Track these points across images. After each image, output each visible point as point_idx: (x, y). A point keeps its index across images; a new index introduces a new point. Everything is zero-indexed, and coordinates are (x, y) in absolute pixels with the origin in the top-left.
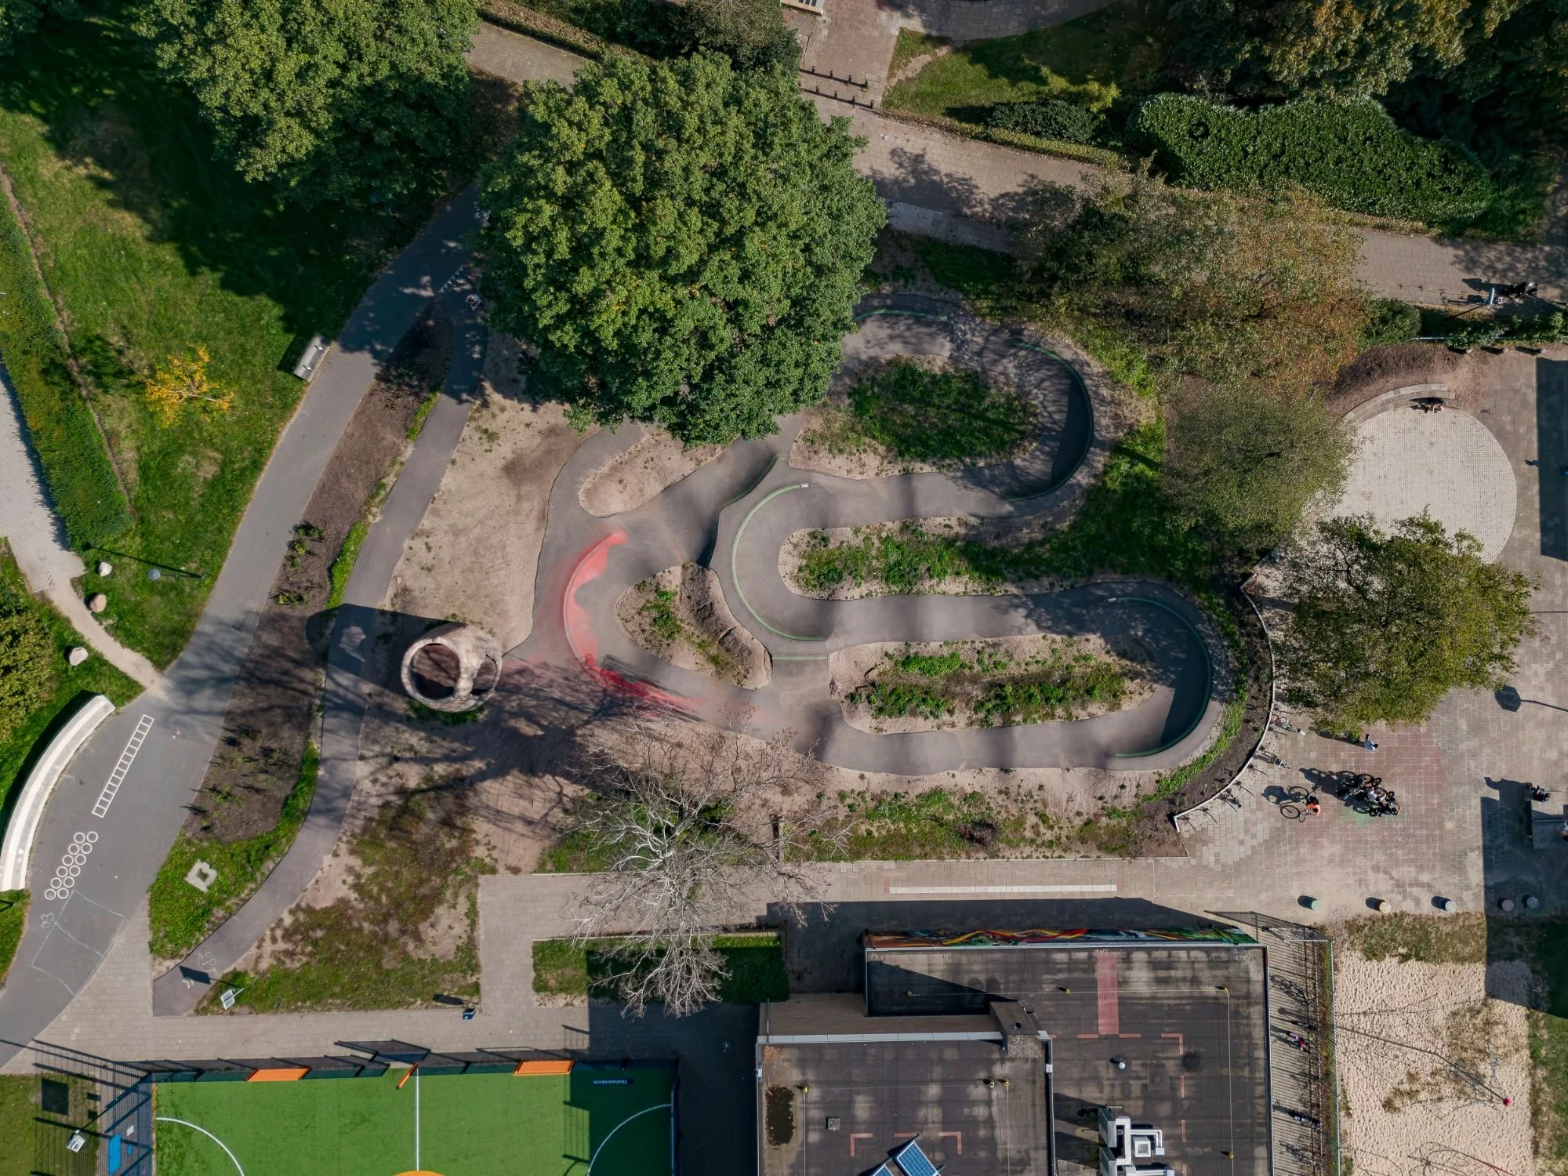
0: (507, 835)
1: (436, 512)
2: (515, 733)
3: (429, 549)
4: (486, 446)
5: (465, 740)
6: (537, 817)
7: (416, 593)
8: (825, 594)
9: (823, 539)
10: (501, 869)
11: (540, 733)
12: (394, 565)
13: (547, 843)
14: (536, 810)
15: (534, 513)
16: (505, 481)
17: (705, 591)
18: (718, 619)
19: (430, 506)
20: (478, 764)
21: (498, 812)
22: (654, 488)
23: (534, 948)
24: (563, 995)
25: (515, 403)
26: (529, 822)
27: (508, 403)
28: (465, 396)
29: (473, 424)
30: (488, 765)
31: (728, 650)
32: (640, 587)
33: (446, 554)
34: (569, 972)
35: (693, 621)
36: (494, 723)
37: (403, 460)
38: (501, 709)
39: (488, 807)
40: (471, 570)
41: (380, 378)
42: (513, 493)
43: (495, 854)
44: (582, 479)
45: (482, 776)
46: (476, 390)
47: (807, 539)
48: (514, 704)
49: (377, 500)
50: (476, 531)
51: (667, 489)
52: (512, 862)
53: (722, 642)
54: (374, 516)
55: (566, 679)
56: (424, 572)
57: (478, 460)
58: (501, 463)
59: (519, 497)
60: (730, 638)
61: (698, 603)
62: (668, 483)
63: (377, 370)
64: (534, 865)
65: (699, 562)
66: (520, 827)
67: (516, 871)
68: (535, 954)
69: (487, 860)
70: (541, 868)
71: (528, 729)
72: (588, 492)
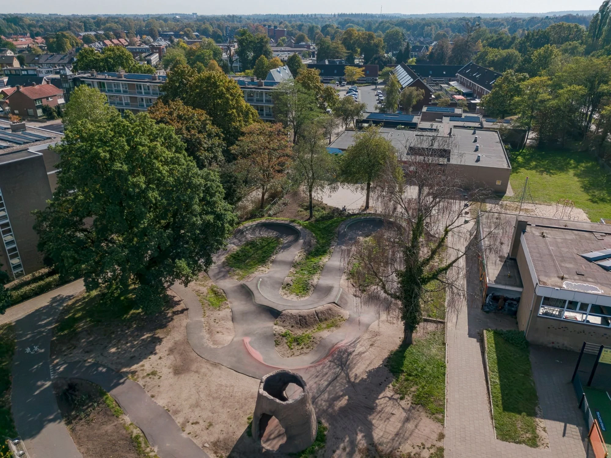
0: (415, 434)
1: (176, 412)
2: (343, 410)
3: (197, 423)
4: (157, 377)
5: (339, 439)
6: (404, 414)
7: (222, 437)
8: (312, 289)
9: (287, 285)
10: (439, 444)
11: (347, 397)
12: (195, 445)
13: (423, 414)
14: (400, 414)
15: (210, 368)
16: (183, 375)
17: (292, 316)
18: (308, 315)
19: (170, 413)
20: (360, 436)
21: (397, 434)
22: (230, 324)
23: (502, 440)
24: (538, 431)
25: (144, 360)
26: (407, 420)
27: (141, 363)
28: (122, 381)
29: (140, 379)
30: (361, 431)
31: (326, 320)
32: (277, 344)
33: (206, 414)
34: (519, 424)
35: (306, 329)
36: (332, 418)
37: (129, 423)
38: (325, 411)
39: (393, 440)
40: (224, 403)
41: (69, 423)
42: (192, 374)
43: (428, 445)
44: (205, 345)
45: (369, 436)
46: (121, 375)
47: (284, 290)
48: (324, 404)
49: (143, 445)
50: (202, 395)
51: (233, 320)
52: (435, 436)
53: (321, 321)
54: (152, 451)
55: (317, 377)
56: (211, 428)
57: (161, 384)
58: (171, 375)
59: (197, 372)
60: (320, 315)
61: (297, 323)
62: (230, 318)
63: (63, 423)
64: (439, 424)
65: (276, 317)
66: (410, 426)
67: (441, 436)
68: (506, 440)
69: (432, 451)
70: (441, 421)
71: (343, 402)
72: (214, 344)
